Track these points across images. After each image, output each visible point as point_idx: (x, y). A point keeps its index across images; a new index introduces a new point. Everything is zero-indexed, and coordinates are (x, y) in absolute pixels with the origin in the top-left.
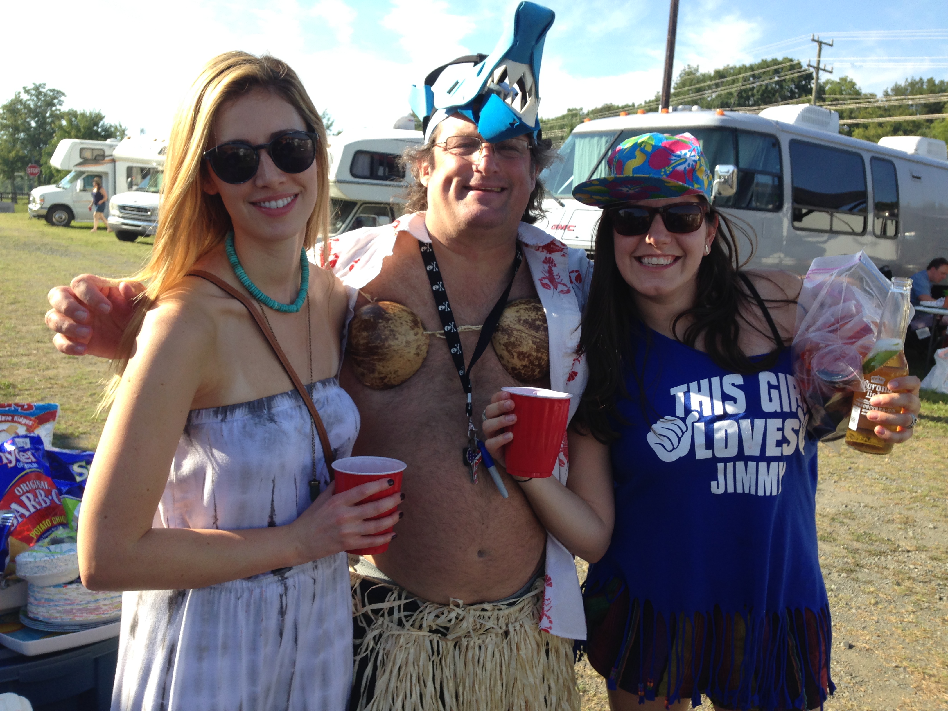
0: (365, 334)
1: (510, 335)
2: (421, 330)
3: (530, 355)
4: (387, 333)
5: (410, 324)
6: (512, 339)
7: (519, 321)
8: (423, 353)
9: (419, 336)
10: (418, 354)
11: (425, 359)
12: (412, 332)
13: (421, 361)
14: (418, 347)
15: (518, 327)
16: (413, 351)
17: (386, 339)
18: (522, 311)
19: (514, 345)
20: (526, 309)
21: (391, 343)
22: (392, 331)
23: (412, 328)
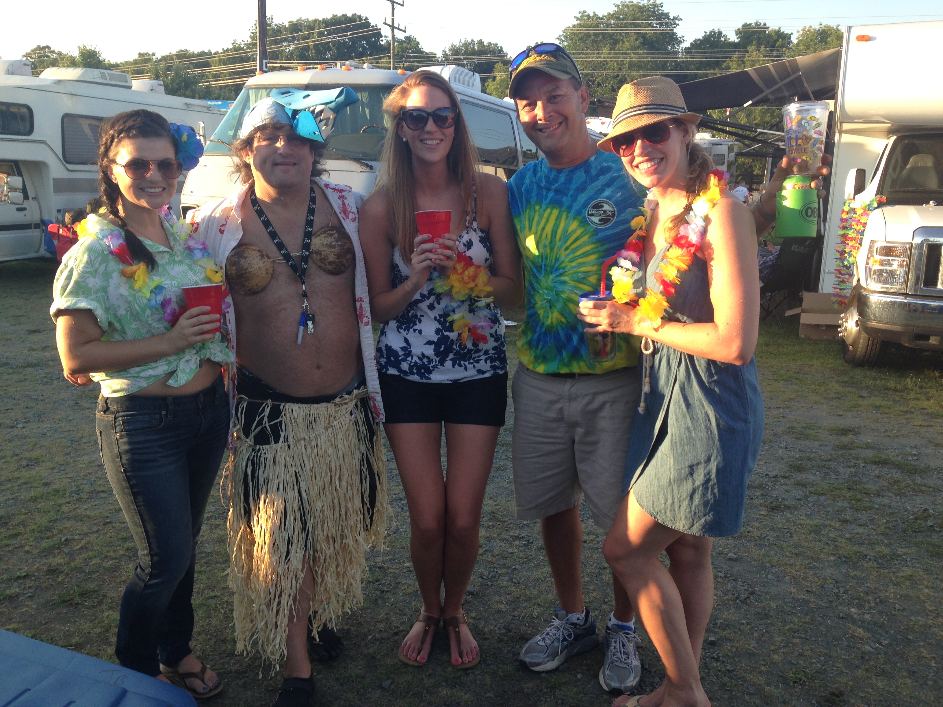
0: (234, 268)
1: (320, 254)
2: (266, 259)
3: (335, 262)
4: (247, 265)
5: (259, 257)
6: (323, 257)
7: (323, 245)
8: (271, 271)
9: (266, 263)
10: (267, 273)
11: (272, 274)
12: (261, 262)
13: (270, 276)
14: (266, 269)
15: (323, 249)
16: (264, 272)
17: (247, 269)
18: (323, 239)
19: (324, 259)
20: (325, 237)
21: (250, 270)
22: (249, 264)
23: (261, 260)
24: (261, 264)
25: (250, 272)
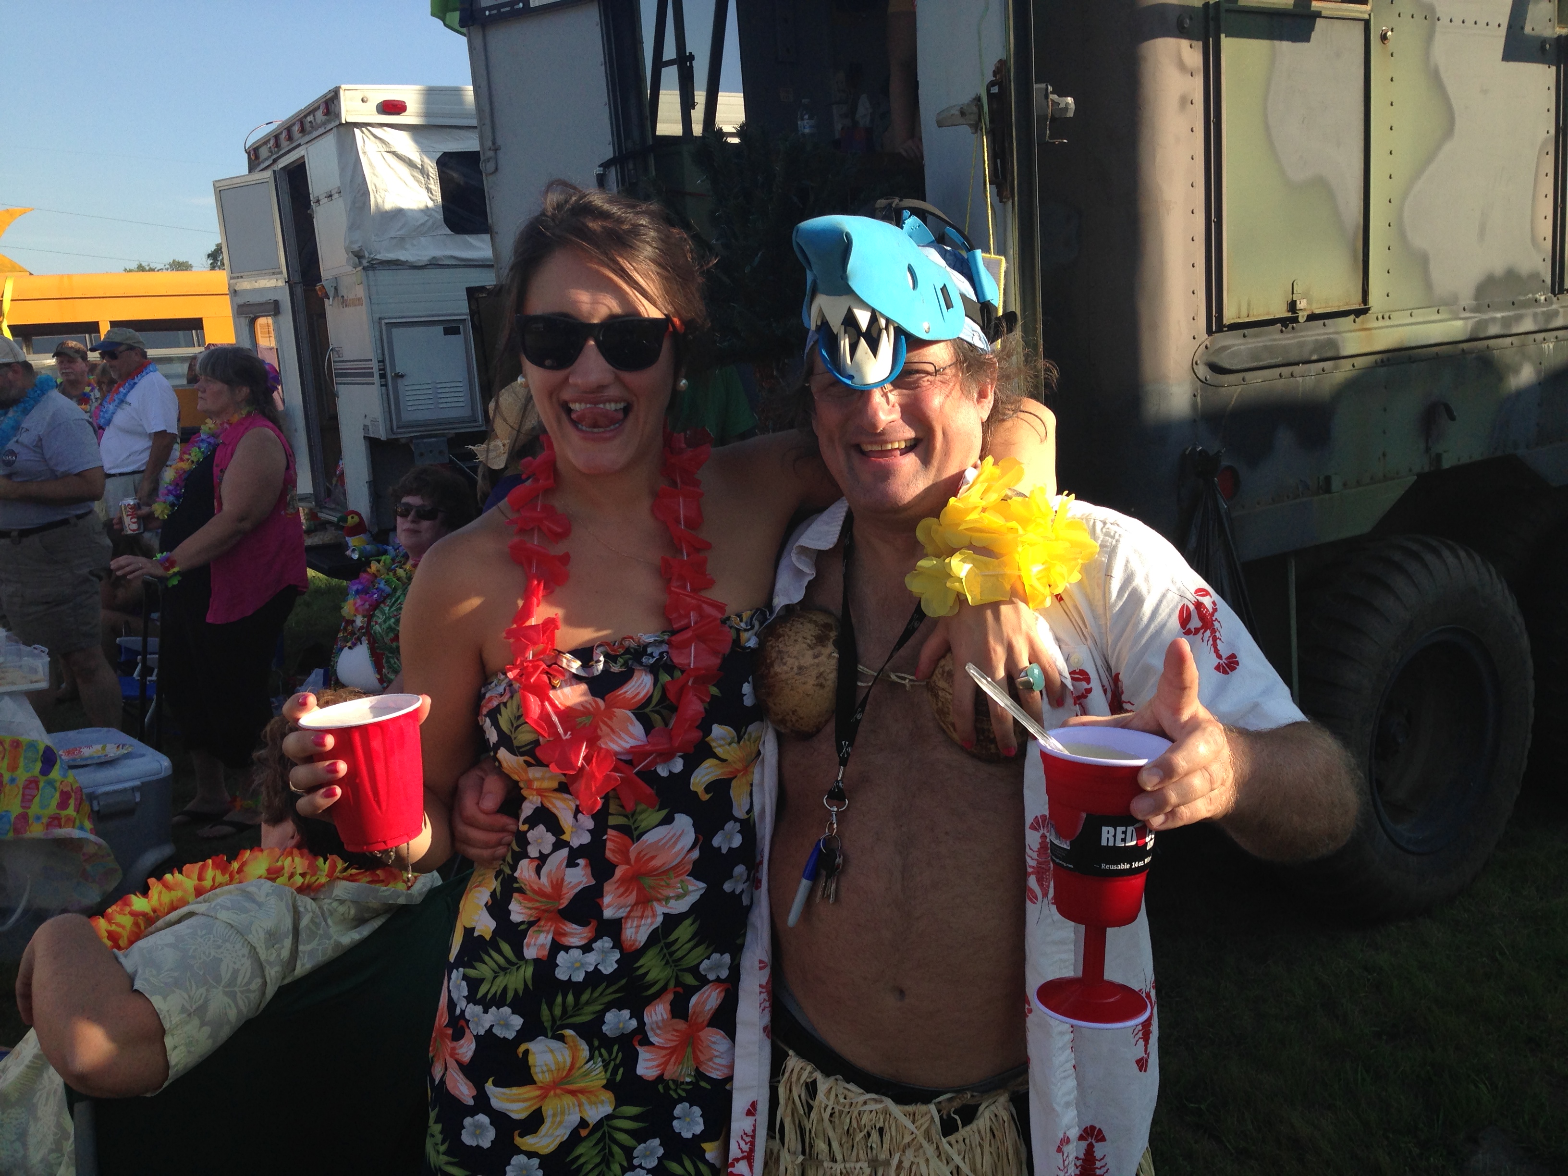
2: (828, 650)
4: (775, 654)
5: (810, 641)
9: (823, 658)
10: (822, 687)
14: (820, 676)
16: (813, 681)
17: (773, 663)
21: (777, 669)
22: (781, 651)
24: (808, 659)
25: (776, 674)
